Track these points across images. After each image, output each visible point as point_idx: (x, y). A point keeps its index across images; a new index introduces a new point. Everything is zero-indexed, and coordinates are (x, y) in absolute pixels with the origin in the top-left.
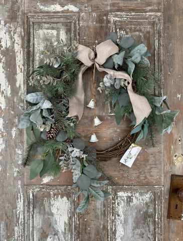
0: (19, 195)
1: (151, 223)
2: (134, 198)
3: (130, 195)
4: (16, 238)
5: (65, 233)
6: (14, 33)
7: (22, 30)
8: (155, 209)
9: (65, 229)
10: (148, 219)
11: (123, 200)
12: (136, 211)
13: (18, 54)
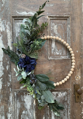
0: (10, 94)
1: (66, 104)
2: (59, 94)
3: (57, 93)
4: (9, 112)
5: (30, 110)
6: (6, 24)
7: (10, 23)
8: (68, 98)
9: (30, 108)
10: (65, 103)
11: (55, 95)
12: (60, 99)
13: (8, 33)
